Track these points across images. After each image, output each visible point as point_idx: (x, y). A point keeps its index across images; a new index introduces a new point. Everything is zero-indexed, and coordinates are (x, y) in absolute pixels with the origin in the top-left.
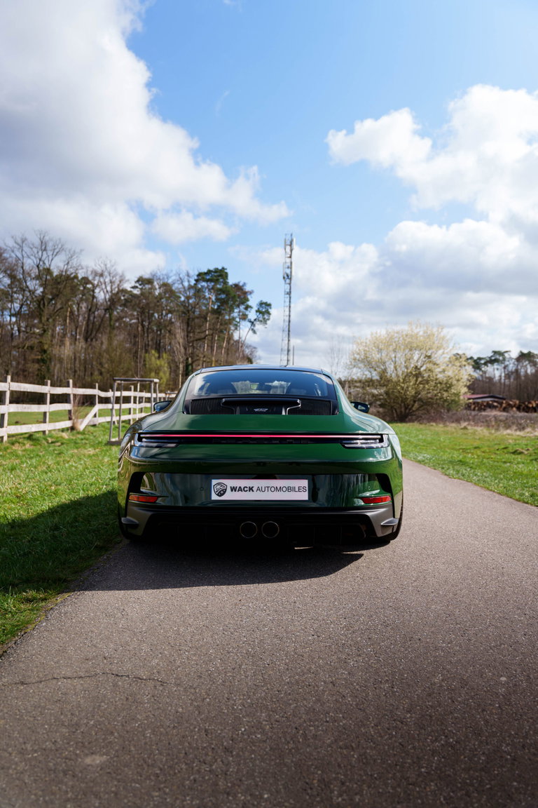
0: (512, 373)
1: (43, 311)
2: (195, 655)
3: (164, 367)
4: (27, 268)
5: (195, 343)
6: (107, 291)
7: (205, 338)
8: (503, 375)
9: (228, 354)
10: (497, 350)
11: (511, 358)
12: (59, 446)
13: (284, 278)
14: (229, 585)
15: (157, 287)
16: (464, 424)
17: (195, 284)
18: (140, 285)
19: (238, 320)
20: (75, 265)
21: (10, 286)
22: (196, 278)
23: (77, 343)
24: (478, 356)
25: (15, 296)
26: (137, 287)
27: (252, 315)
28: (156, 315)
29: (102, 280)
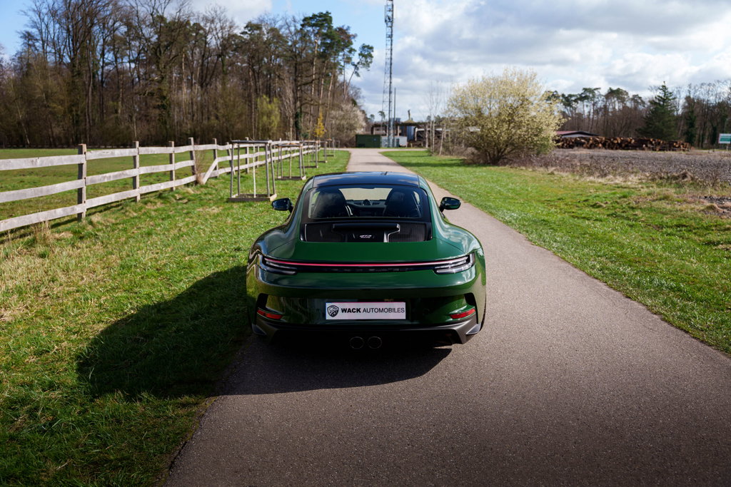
0: (601, 109)
1: (159, 58)
2: (317, 466)
3: (275, 110)
4: (142, 15)
5: (303, 86)
6: (219, 38)
7: (312, 82)
8: (592, 111)
9: (334, 97)
10: (588, 87)
11: (600, 95)
12: (186, 203)
13: (386, 21)
14: (342, 387)
15: (265, 33)
16: (551, 169)
17: (301, 29)
18: (249, 31)
19: (342, 63)
20: (186, 13)
21: (127, 34)
22: (302, 23)
23: (193, 88)
24: (569, 93)
25: (133, 43)
26: (246, 33)
27: (356, 58)
28: (266, 60)
29: (213, 26)
